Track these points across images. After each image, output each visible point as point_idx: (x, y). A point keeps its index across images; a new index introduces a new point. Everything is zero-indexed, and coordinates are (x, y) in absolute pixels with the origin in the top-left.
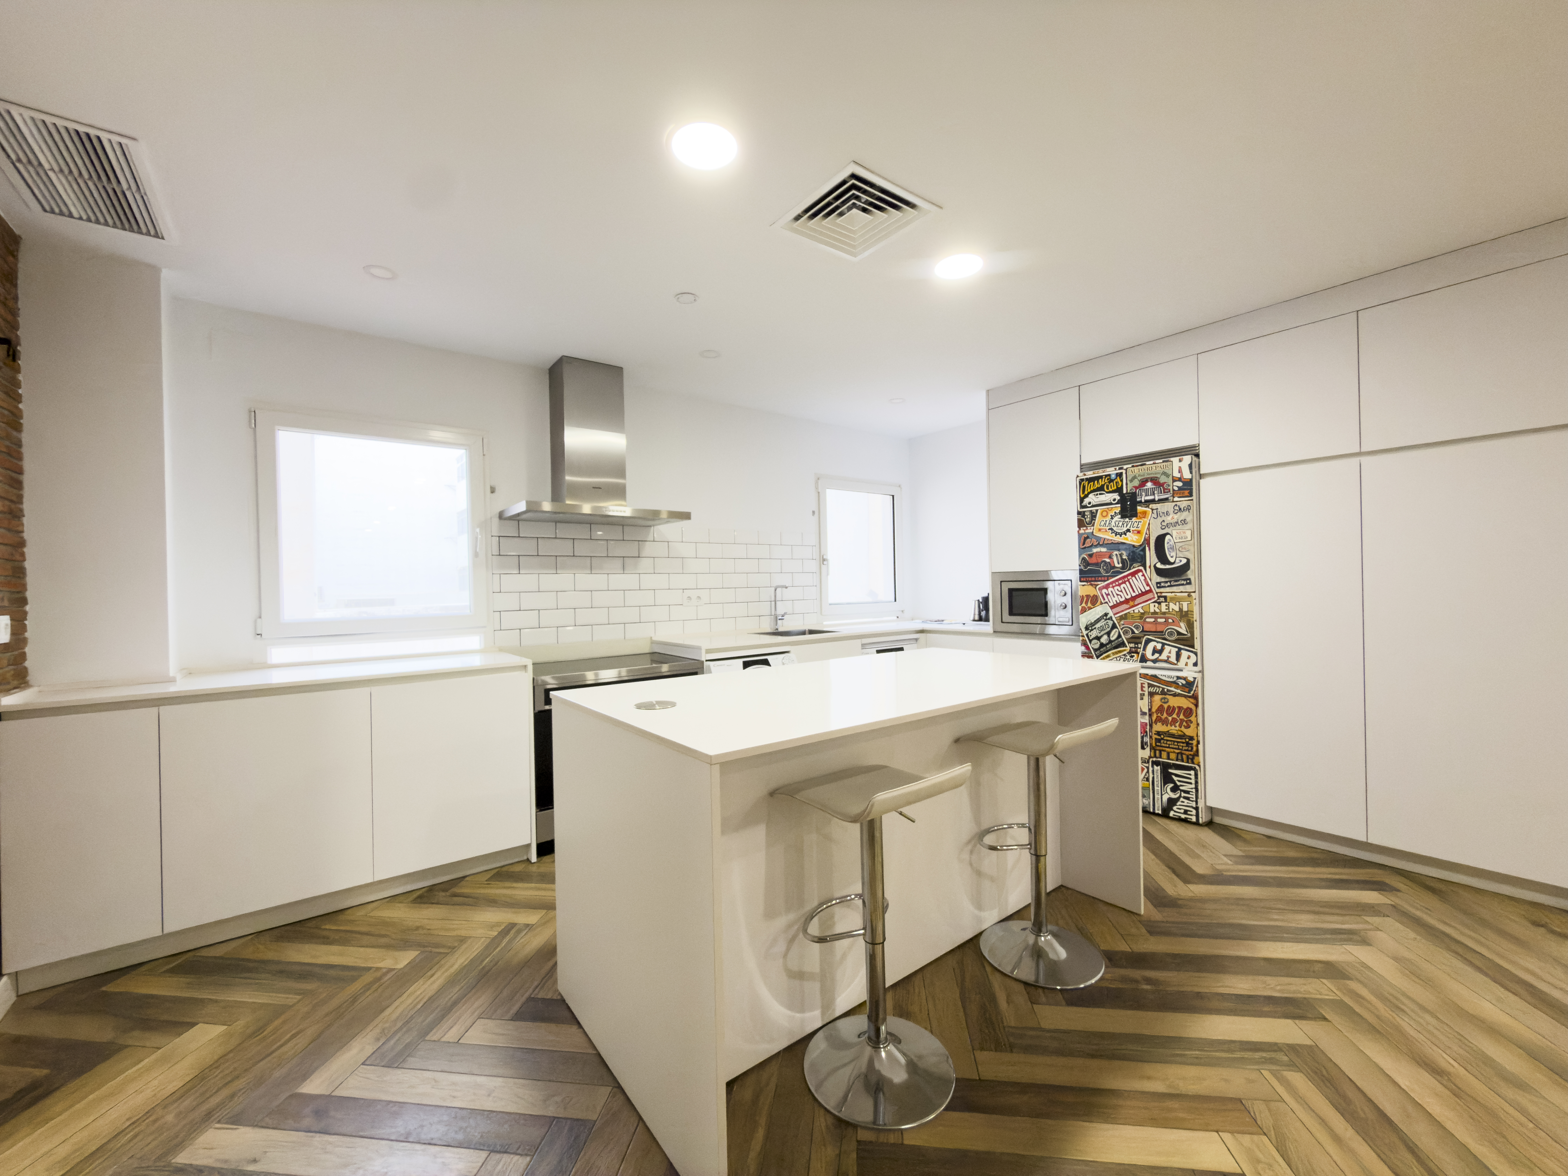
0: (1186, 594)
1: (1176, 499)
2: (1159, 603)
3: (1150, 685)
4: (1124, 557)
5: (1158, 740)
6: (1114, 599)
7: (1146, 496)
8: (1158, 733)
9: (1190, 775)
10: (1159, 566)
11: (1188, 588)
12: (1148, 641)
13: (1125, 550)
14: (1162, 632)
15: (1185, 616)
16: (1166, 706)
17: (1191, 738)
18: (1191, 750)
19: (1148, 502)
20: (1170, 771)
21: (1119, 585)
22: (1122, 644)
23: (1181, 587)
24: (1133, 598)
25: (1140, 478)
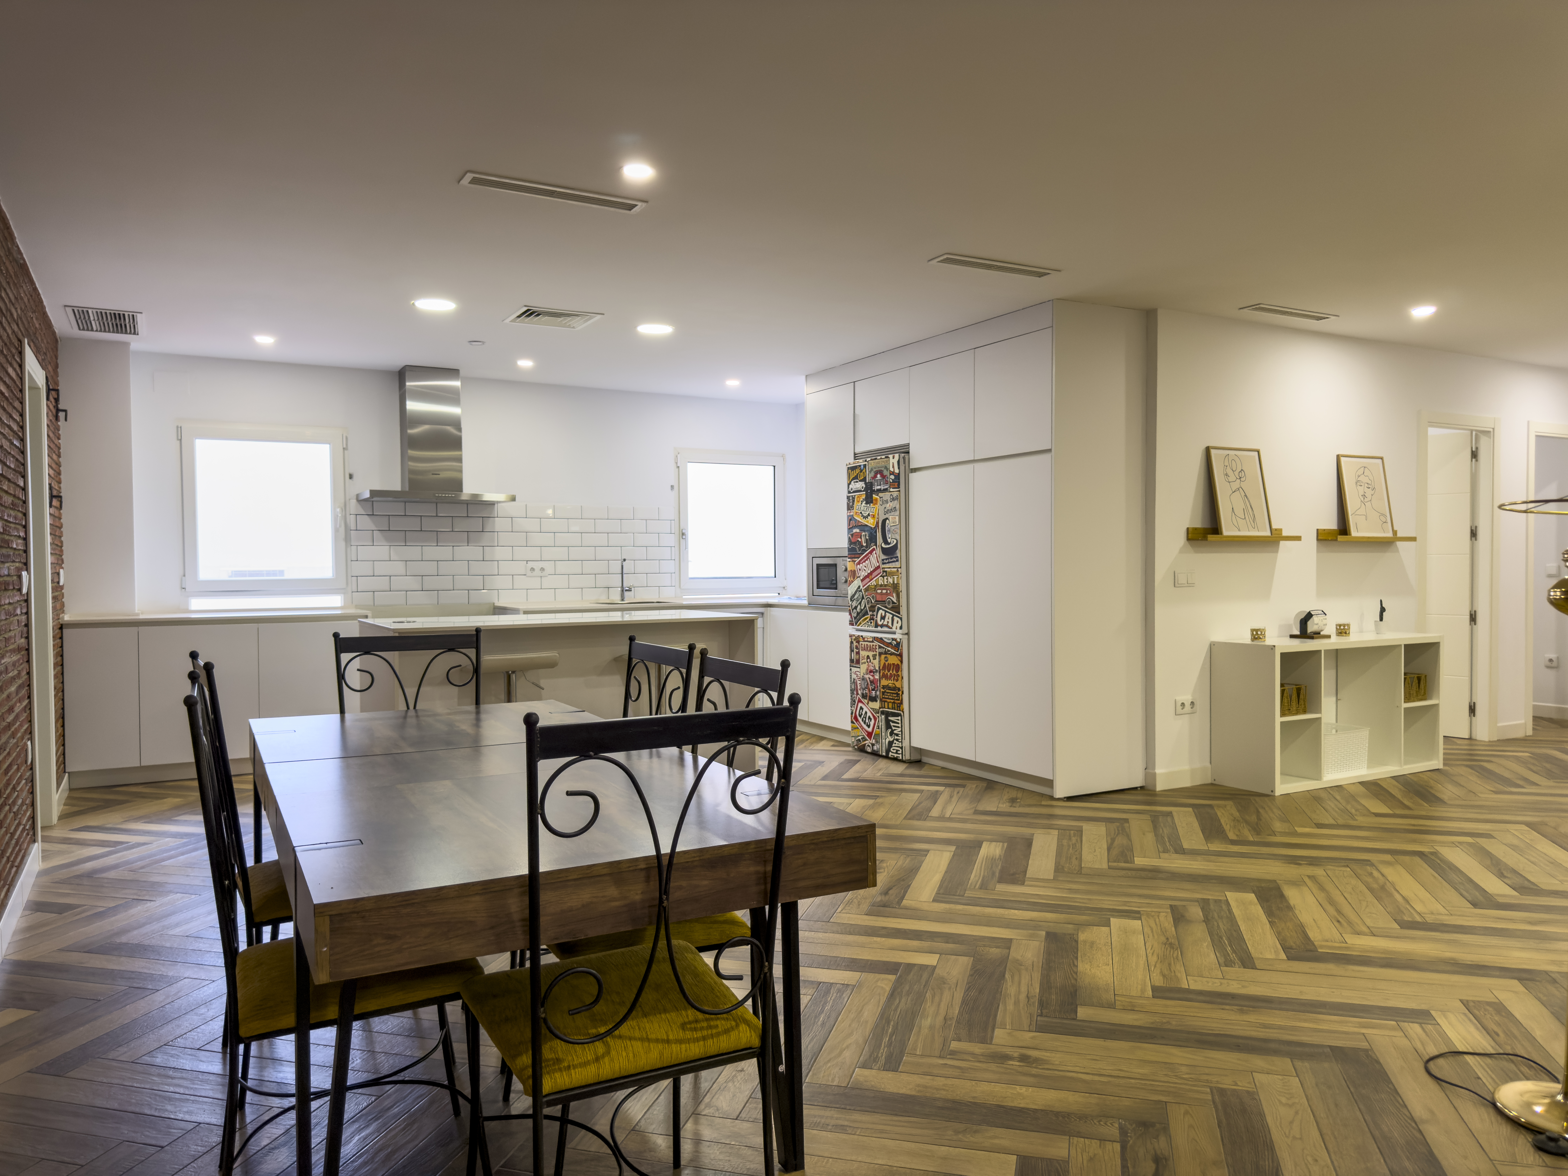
0: (896, 569)
1: (891, 490)
2: (883, 577)
3: (880, 647)
4: (867, 538)
5: (883, 693)
6: (863, 573)
7: (877, 486)
8: (884, 687)
9: (898, 720)
10: (883, 546)
11: (897, 564)
12: (879, 609)
13: (867, 531)
14: (884, 601)
15: (895, 587)
16: (887, 663)
17: (899, 689)
18: (899, 700)
19: (879, 491)
20: (890, 718)
21: (865, 562)
22: (866, 613)
23: (893, 563)
24: (872, 573)
25: (875, 470)
